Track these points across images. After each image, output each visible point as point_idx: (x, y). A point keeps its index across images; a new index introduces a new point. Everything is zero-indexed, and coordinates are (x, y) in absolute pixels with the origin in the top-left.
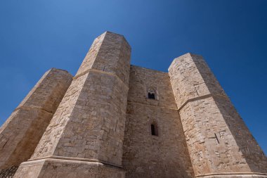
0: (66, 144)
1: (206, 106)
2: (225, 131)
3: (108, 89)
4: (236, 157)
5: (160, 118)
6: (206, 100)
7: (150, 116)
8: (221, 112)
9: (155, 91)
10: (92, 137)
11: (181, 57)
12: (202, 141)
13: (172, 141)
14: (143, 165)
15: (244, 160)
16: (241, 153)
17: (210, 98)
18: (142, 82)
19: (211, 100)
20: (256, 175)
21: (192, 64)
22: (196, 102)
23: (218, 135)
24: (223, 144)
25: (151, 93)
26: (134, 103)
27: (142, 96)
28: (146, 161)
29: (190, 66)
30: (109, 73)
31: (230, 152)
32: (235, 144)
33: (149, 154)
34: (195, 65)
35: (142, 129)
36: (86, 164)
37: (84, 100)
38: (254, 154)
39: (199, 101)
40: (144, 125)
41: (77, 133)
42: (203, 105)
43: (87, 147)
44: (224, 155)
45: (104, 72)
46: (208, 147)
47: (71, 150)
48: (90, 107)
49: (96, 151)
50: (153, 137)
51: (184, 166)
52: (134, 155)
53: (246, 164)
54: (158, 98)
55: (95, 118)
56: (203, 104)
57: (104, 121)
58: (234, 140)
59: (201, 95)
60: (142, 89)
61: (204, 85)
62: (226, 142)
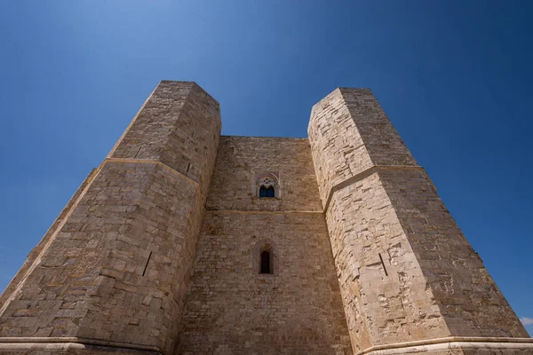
0: (19, 313)
1: (365, 196)
2: (399, 245)
3: (136, 191)
4: (419, 303)
5: (280, 236)
6: (365, 183)
7: (257, 234)
8: (394, 203)
9: (275, 181)
10: (76, 292)
11: (323, 102)
12: (355, 275)
13: (305, 282)
14: (232, 340)
15: (436, 309)
16: (430, 294)
17: (372, 177)
18: (247, 167)
19: (375, 180)
20: (457, 344)
21: (344, 110)
22: (346, 191)
23: (385, 257)
24: (394, 276)
25: (267, 186)
26: (226, 212)
27: (244, 196)
28: (240, 331)
29: (339, 114)
30: (146, 161)
31: (407, 293)
32: (419, 272)
33: (248, 314)
34: (347, 112)
35: (238, 263)
36: (42, 349)
37: (79, 221)
38: (466, 292)
39: (352, 187)
40: (244, 253)
41: (48, 288)
42: (359, 194)
43: (59, 314)
44: (396, 302)
45: (135, 161)
46: (365, 286)
47: (27, 322)
48: (88, 232)
49: (76, 321)
50: (262, 277)
51: (328, 334)
52: (214, 320)
53: (441, 319)
54: (279, 193)
55: (92, 254)
56: (360, 191)
57: (111, 256)
58: (416, 264)
59: (355, 172)
60: (245, 180)
61: (363, 149)
62: (401, 270)
